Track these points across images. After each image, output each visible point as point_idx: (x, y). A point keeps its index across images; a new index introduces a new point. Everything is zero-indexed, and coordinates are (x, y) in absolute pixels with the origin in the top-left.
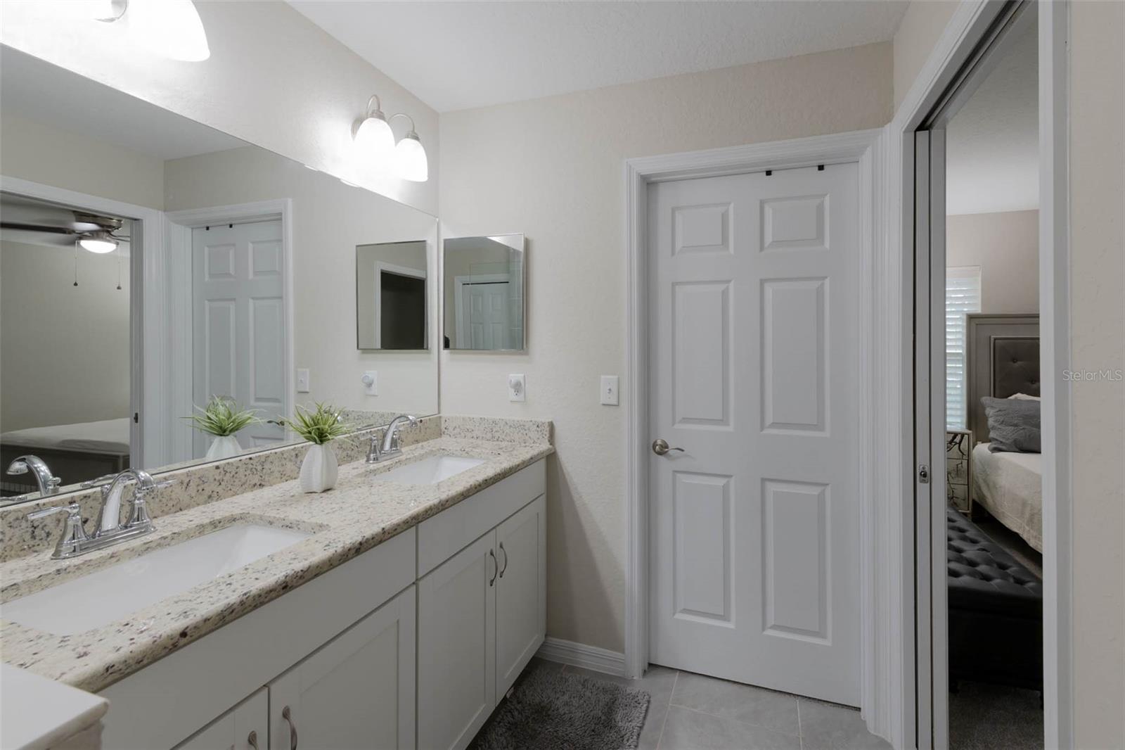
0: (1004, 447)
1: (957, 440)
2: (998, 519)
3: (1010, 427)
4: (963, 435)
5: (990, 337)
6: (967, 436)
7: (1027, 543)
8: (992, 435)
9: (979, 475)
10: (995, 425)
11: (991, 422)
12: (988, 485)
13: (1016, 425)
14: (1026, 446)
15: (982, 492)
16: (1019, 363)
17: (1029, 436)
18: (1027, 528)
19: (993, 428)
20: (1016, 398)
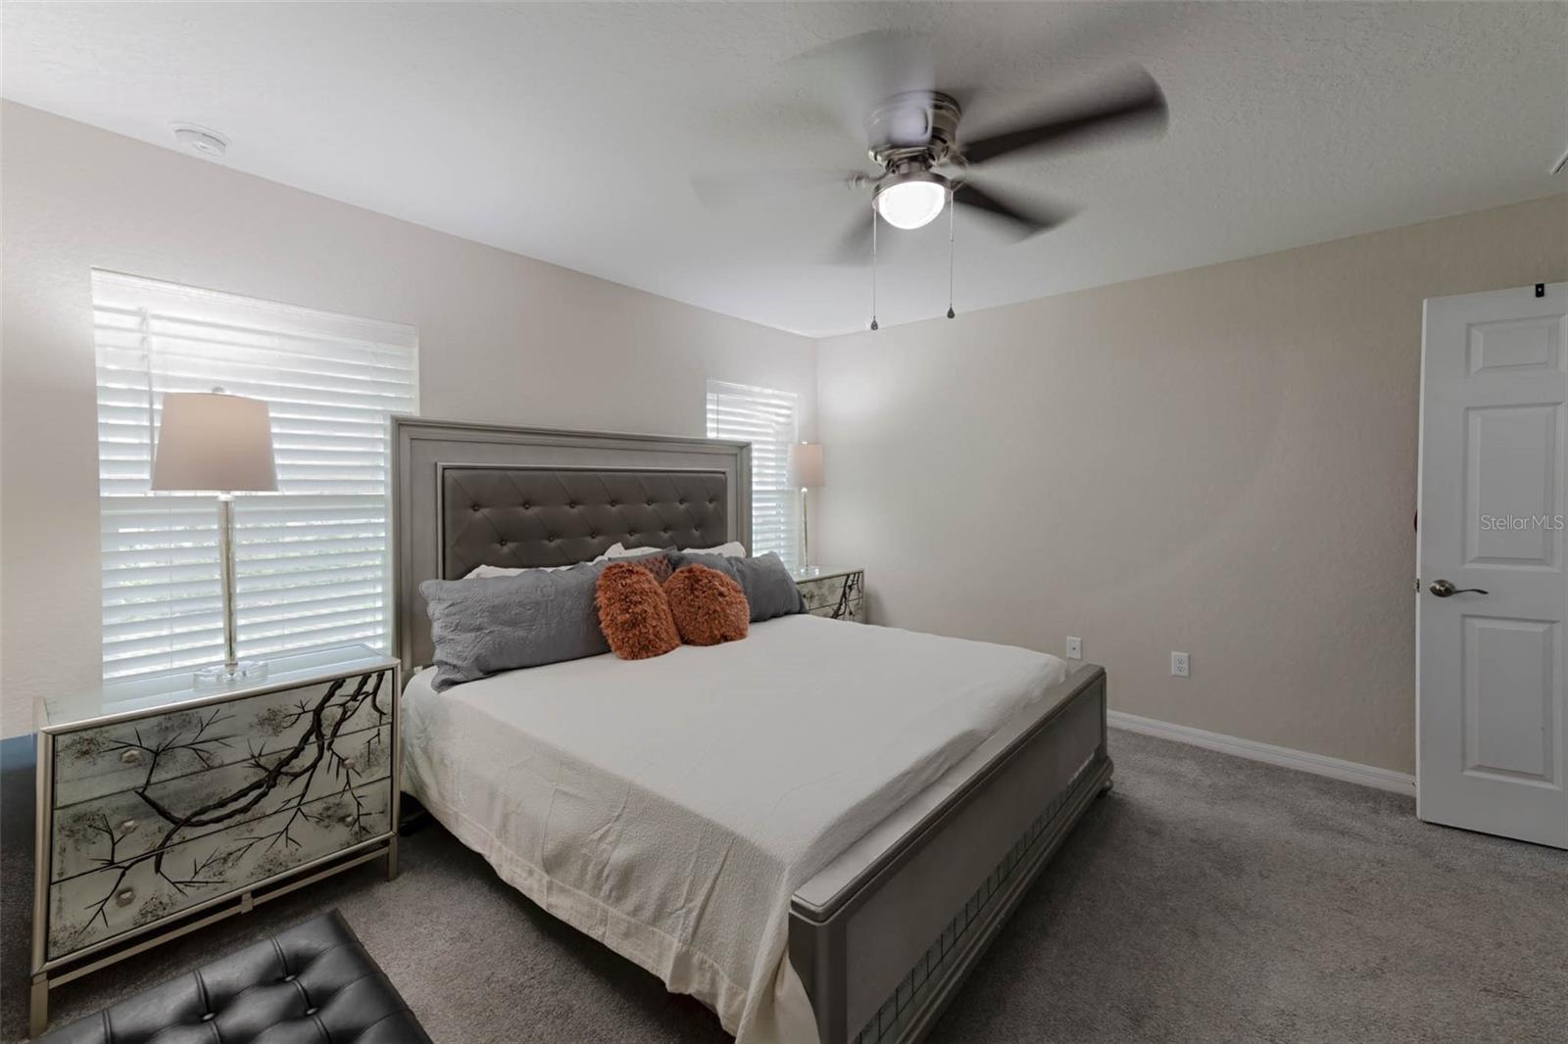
0: (458, 676)
1: (369, 687)
2: (447, 827)
3: (469, 635)
4: (381, 674)
5: (436, 464)
6: (390, 672)
7: (494, 872)
8: (439, 654)
9: (415, 742)
10: (445, 634)
11: (437, 630)
12: (430, 759)
13: (479, 629)
14: (495, 664)
15: (420, 777)
16: (484, 512)
17: (499, 644)
18: (498, 843)
19: (442, 640)
20: (479, 577)
